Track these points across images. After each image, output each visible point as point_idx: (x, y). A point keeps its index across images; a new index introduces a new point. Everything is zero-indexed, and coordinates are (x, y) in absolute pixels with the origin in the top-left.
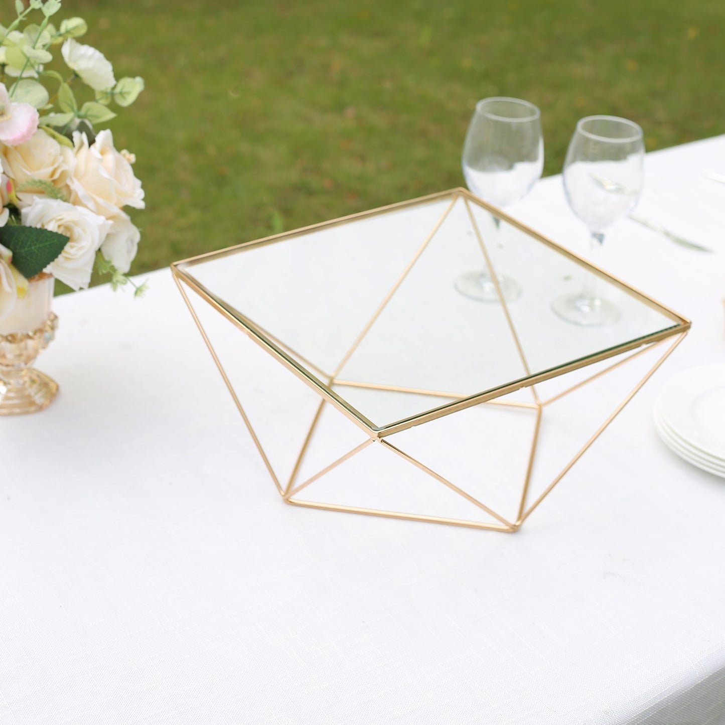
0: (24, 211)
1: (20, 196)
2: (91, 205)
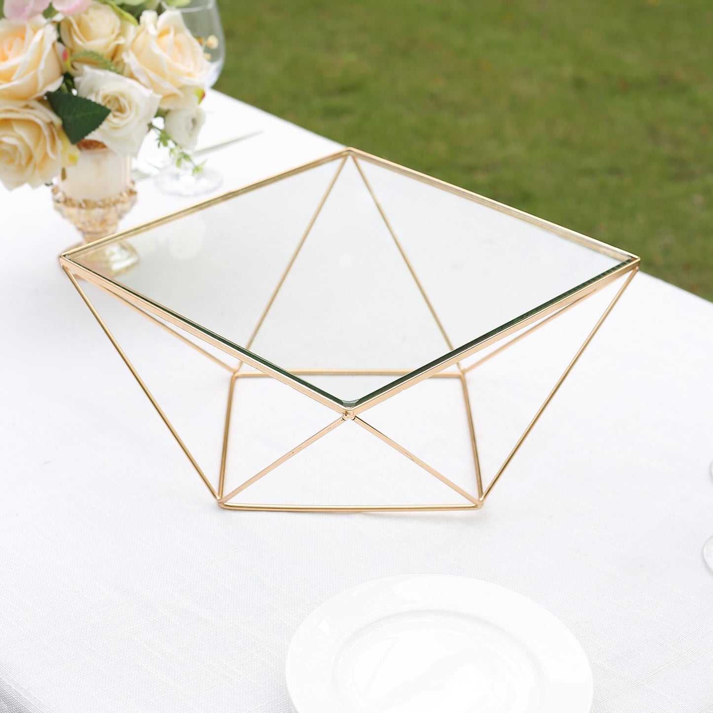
0: (76, 80)
1: (76, 65)
2: (143, 79)
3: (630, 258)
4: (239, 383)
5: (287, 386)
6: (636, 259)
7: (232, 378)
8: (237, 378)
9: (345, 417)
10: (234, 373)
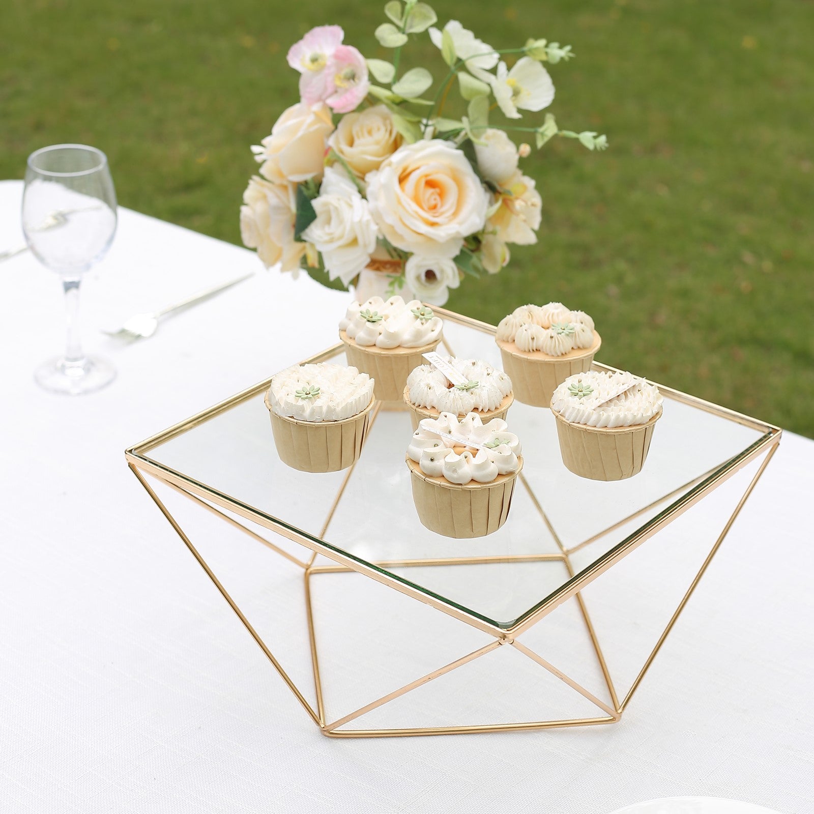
3: (771, 430)
4: (315, 580)
5: (428, 606)
6: (778, 431)
7: (306, 573)
8: (311, 574)
9: (502, 641)
10: (307, 569)
